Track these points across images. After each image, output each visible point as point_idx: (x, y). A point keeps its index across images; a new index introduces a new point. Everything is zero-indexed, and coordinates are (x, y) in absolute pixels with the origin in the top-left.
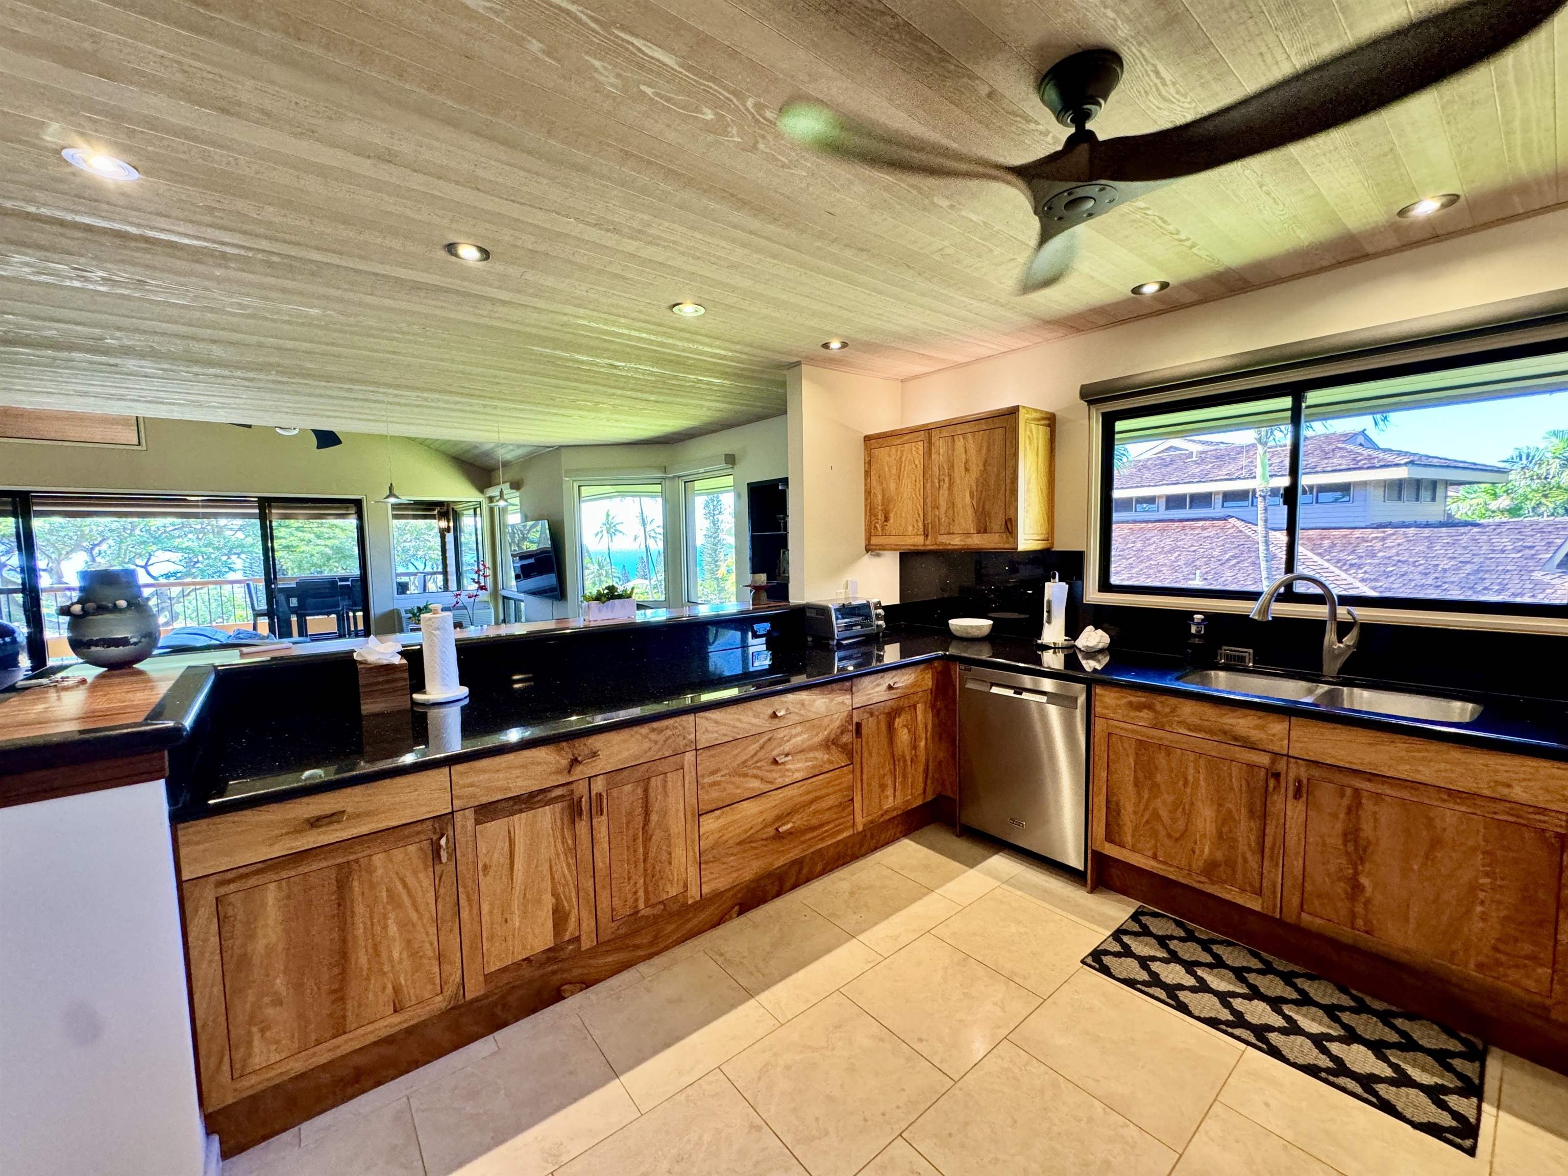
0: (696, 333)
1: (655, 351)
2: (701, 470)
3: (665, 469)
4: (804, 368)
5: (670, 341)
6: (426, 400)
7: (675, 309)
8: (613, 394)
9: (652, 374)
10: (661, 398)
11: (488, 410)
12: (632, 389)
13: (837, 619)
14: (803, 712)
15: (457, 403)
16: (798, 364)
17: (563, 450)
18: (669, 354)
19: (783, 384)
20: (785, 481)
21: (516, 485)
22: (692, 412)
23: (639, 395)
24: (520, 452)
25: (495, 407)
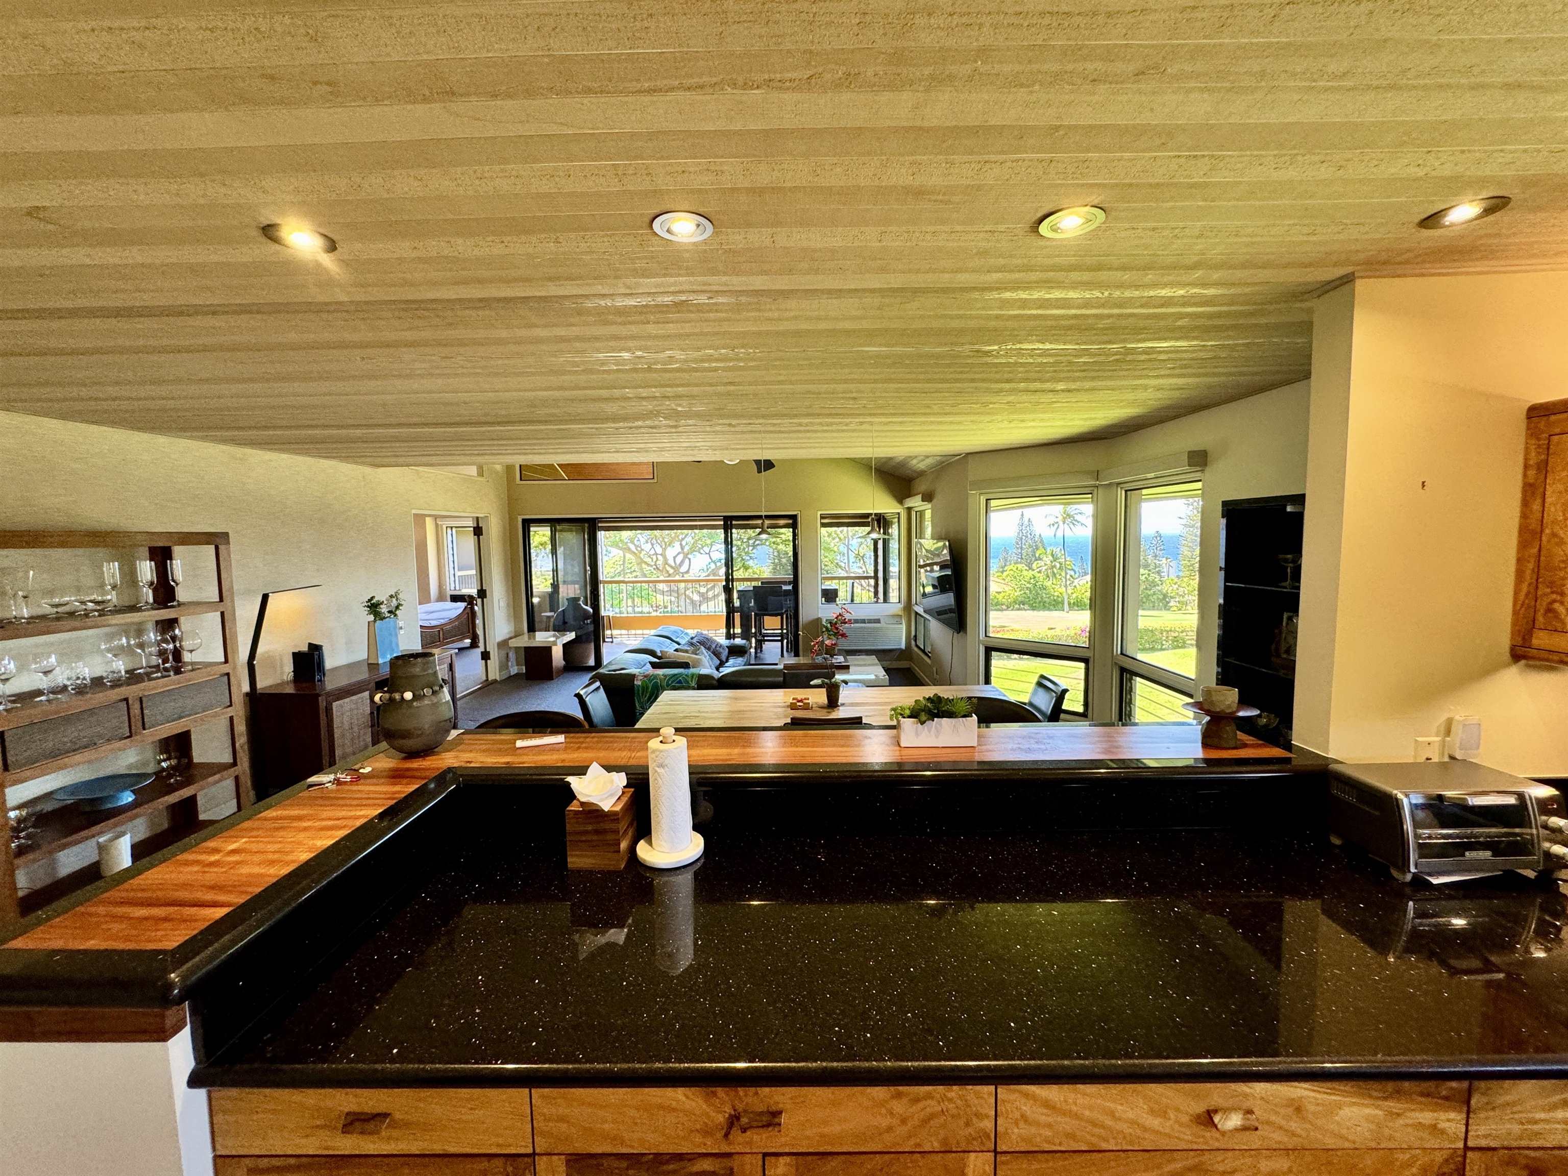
0: (1099, 268)
1: (1036, 317)
2: (1152, 475)
3: (1097, 475)
4: (1360, 286)
5: (1057, 294)
6: (800, 425)
7: (1044, 229)
8: (1001, 391)
9: (1045, 353)
10: (1073, 386)
11: (863, 427)
12: (1026, 380)
13: (1416, 825)
14: (1293, 1125)
15: (831, 424)
16: (1348, 280)
17: (970, 458)
18: (1062, 317)
19: (1306, 328)
20: (1300, 499)
21: (928, 497)
22: (1130, 396)
23: (1038, 385)
24: (929, 461)
25: (871, 423)
